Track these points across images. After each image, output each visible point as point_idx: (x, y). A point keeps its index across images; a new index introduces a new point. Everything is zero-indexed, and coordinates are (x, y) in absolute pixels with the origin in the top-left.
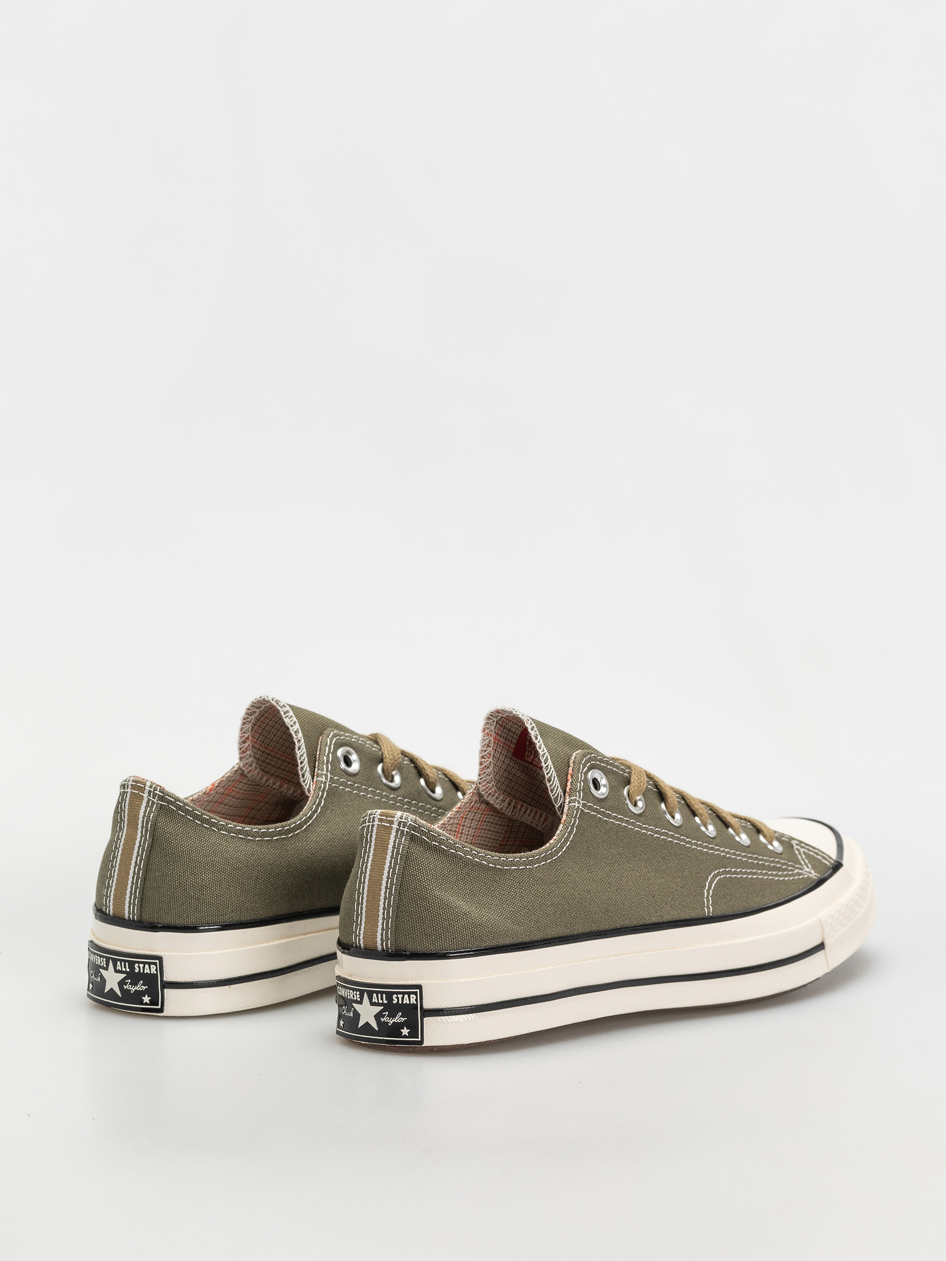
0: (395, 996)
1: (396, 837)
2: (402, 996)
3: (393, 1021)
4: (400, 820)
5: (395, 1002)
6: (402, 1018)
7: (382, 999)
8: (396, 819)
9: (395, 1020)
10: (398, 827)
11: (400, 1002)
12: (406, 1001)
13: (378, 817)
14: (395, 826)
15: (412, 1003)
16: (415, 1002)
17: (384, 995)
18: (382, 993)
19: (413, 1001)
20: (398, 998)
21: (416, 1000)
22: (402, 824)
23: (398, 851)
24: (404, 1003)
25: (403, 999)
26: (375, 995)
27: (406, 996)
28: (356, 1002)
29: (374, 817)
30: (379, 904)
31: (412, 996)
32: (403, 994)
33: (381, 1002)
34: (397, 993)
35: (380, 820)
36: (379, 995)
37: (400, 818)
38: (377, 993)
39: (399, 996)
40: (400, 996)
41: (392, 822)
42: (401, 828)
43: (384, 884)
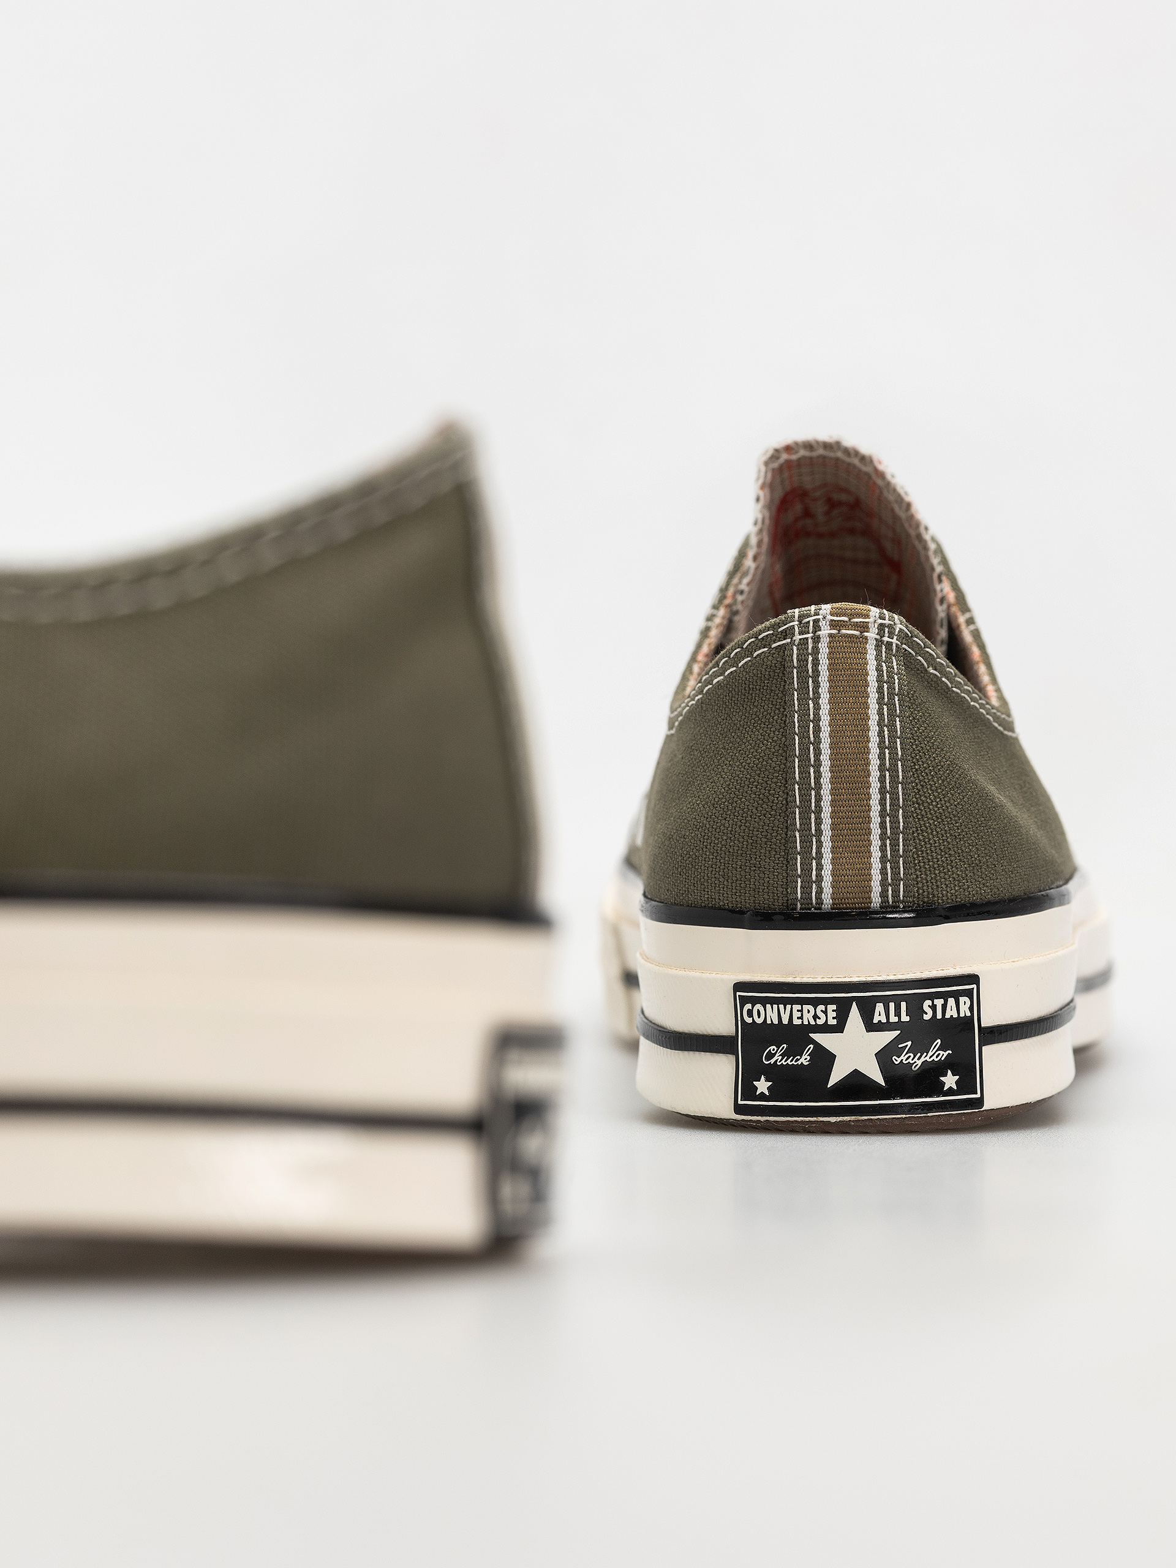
0: (928, 1003)
1: (878, 657)
2: (942, 1001)
3: (923, 1059)
4: (880, 621)
5: (927, 1017)
6: (941, 1052)
7: (898, 1013)
8: (871, 620)
9: (927, 1058)
10: (878, 637)
11: (939, 1016)
12: (951, 1012)
13: (830, 617)
14: (872, 635)
15: (962, 1015)
16: (968, 1014)
17: (903, 1005)
18: (897, 1000)
19: (965, 1011)
20: (933, 1007)
21: (971, 1009)
22: (887, 630)
23: (891, 688)
24: (948, 1016)
25: (944, 1007)
26: (880, 1007)
27: (951, 1001)
28: (826, 1029)
29: (816, 622)
30: (869, 806)
31: (962, 999)
32: (945, 996)
33: (894, 1019)
34: (932, 997)
35: (833, 625)
36: (892, 1005)
37: (881, 618)
38: (886, 1001)
39: (936, 1001)
40: (939, 1002)
41: (864, 627)
42: (886, 639)
43: (874, 762)
